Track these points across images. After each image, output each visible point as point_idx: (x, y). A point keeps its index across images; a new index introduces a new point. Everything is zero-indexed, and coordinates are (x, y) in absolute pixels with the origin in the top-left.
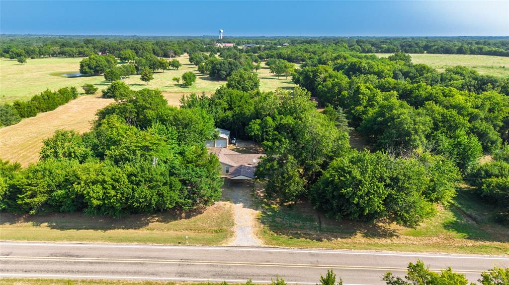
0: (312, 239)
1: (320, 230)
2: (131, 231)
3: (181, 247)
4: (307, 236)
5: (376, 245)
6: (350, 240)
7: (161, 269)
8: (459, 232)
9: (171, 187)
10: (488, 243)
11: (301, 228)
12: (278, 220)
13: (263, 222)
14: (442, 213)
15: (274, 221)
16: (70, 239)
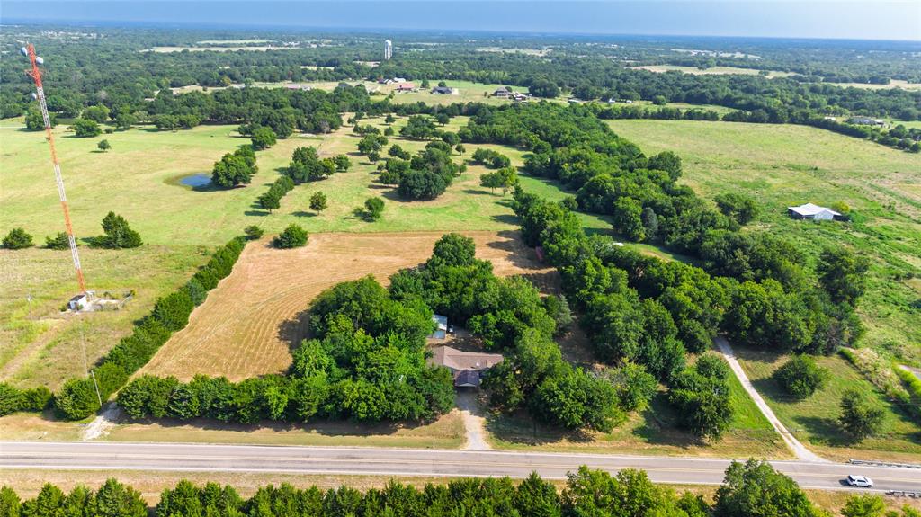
0: (528, 444)
1: (535, 436)
2: (386, 436)
3: (429, 451)
4: (524, 441)
5: (576, 448)
6: (556, 445)
7: (421, 467)
8: (642, 436)
9: (417, 402)
10: (660, 446)
11: (519, 434)
12: (501, 426)
13: (489, 430)
14: (636, 419)
15: (498, 428)
16: (345, 444)
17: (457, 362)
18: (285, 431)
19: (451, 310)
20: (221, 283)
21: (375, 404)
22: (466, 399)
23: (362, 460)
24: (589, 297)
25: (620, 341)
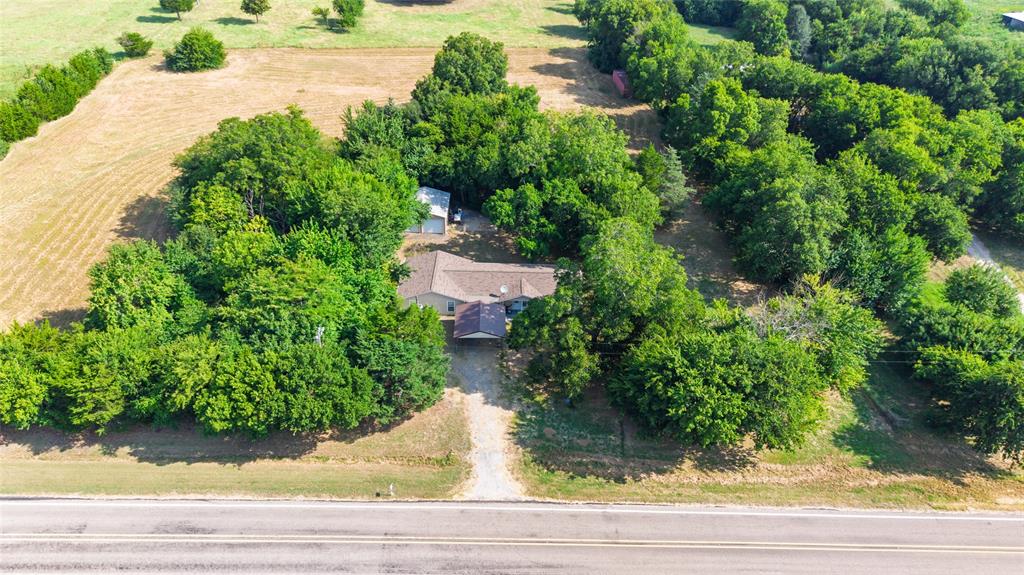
0: (607, 477)
1: (623, 455)
2: (287, 462)
3: (382, 506)
4: (598, 470)
5: (716, 488)
6: (672, 478)
7: (354, 557)
8: (858, 452)
10: (903, 479)
11: (590, 450)
12: (549, 431)
13: (521, 442)
14: (835, 409)
15: (541, 436)
16: (182, 487)
17: (461, 284)
18: (55, 451)
19: (457, 177)
20: (45, 129)
21: (250, 399)
22: (476, 364)
23: (213, 538)
24: (720, 152)
25: (798, 238)
